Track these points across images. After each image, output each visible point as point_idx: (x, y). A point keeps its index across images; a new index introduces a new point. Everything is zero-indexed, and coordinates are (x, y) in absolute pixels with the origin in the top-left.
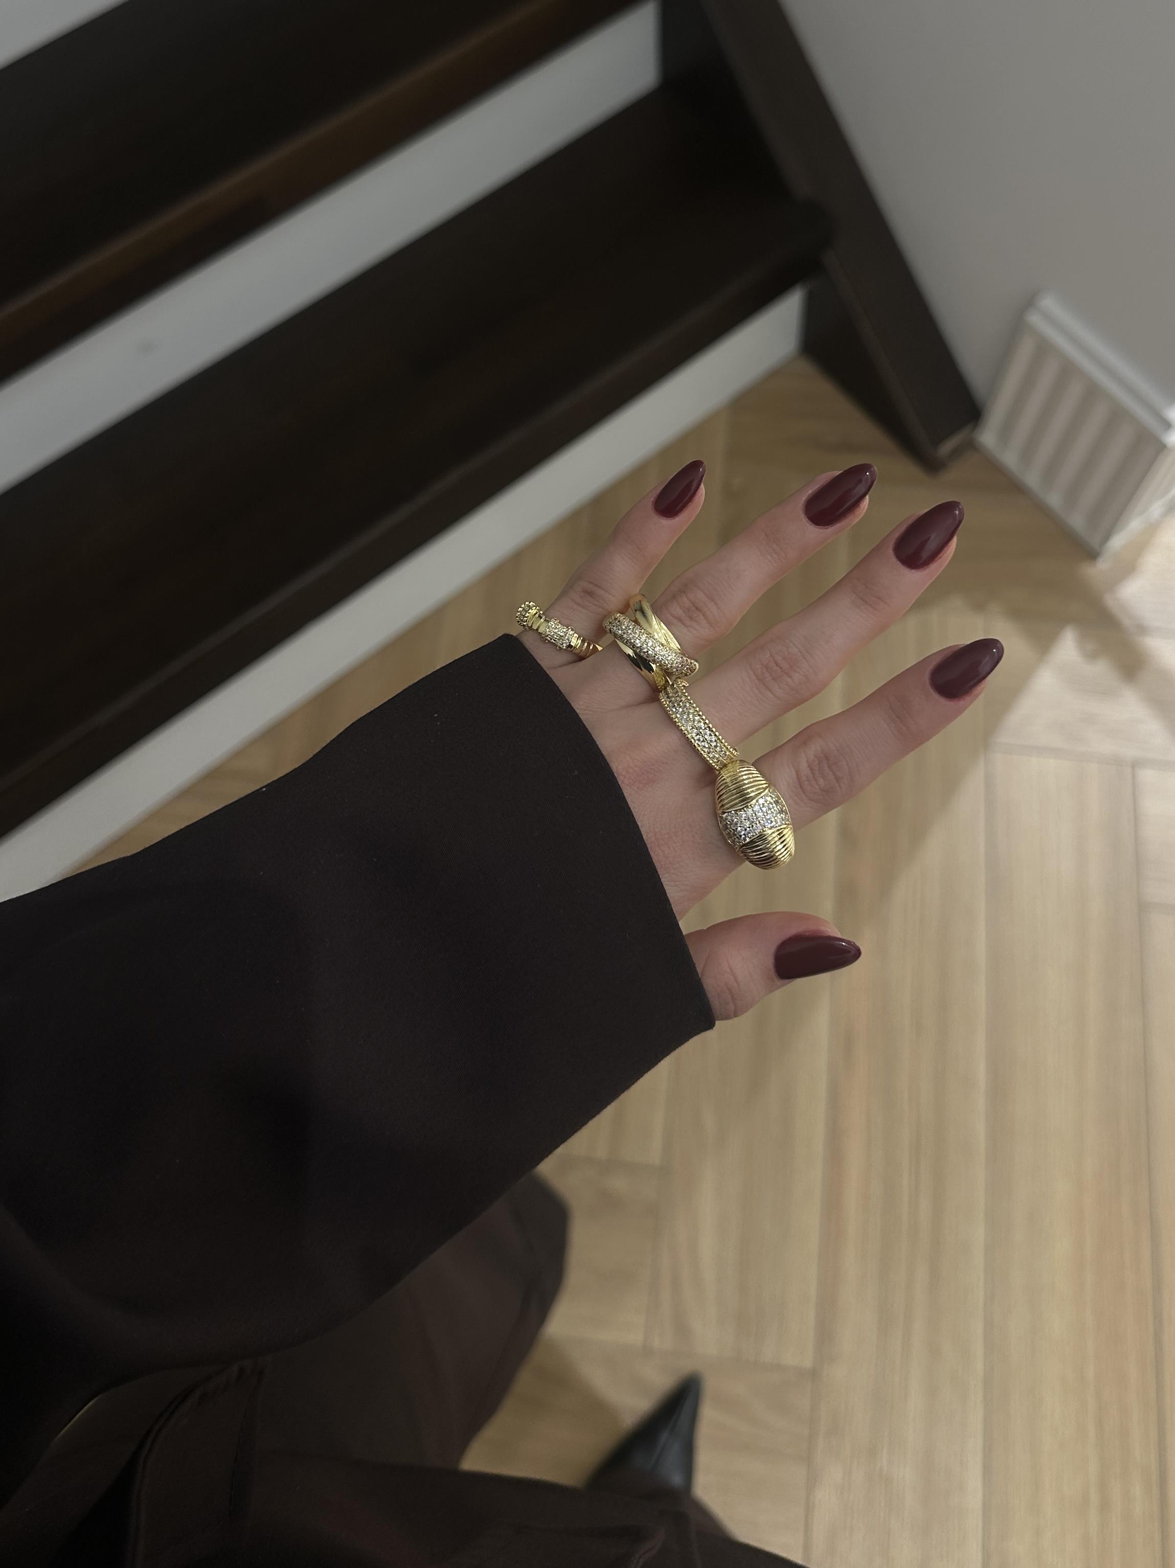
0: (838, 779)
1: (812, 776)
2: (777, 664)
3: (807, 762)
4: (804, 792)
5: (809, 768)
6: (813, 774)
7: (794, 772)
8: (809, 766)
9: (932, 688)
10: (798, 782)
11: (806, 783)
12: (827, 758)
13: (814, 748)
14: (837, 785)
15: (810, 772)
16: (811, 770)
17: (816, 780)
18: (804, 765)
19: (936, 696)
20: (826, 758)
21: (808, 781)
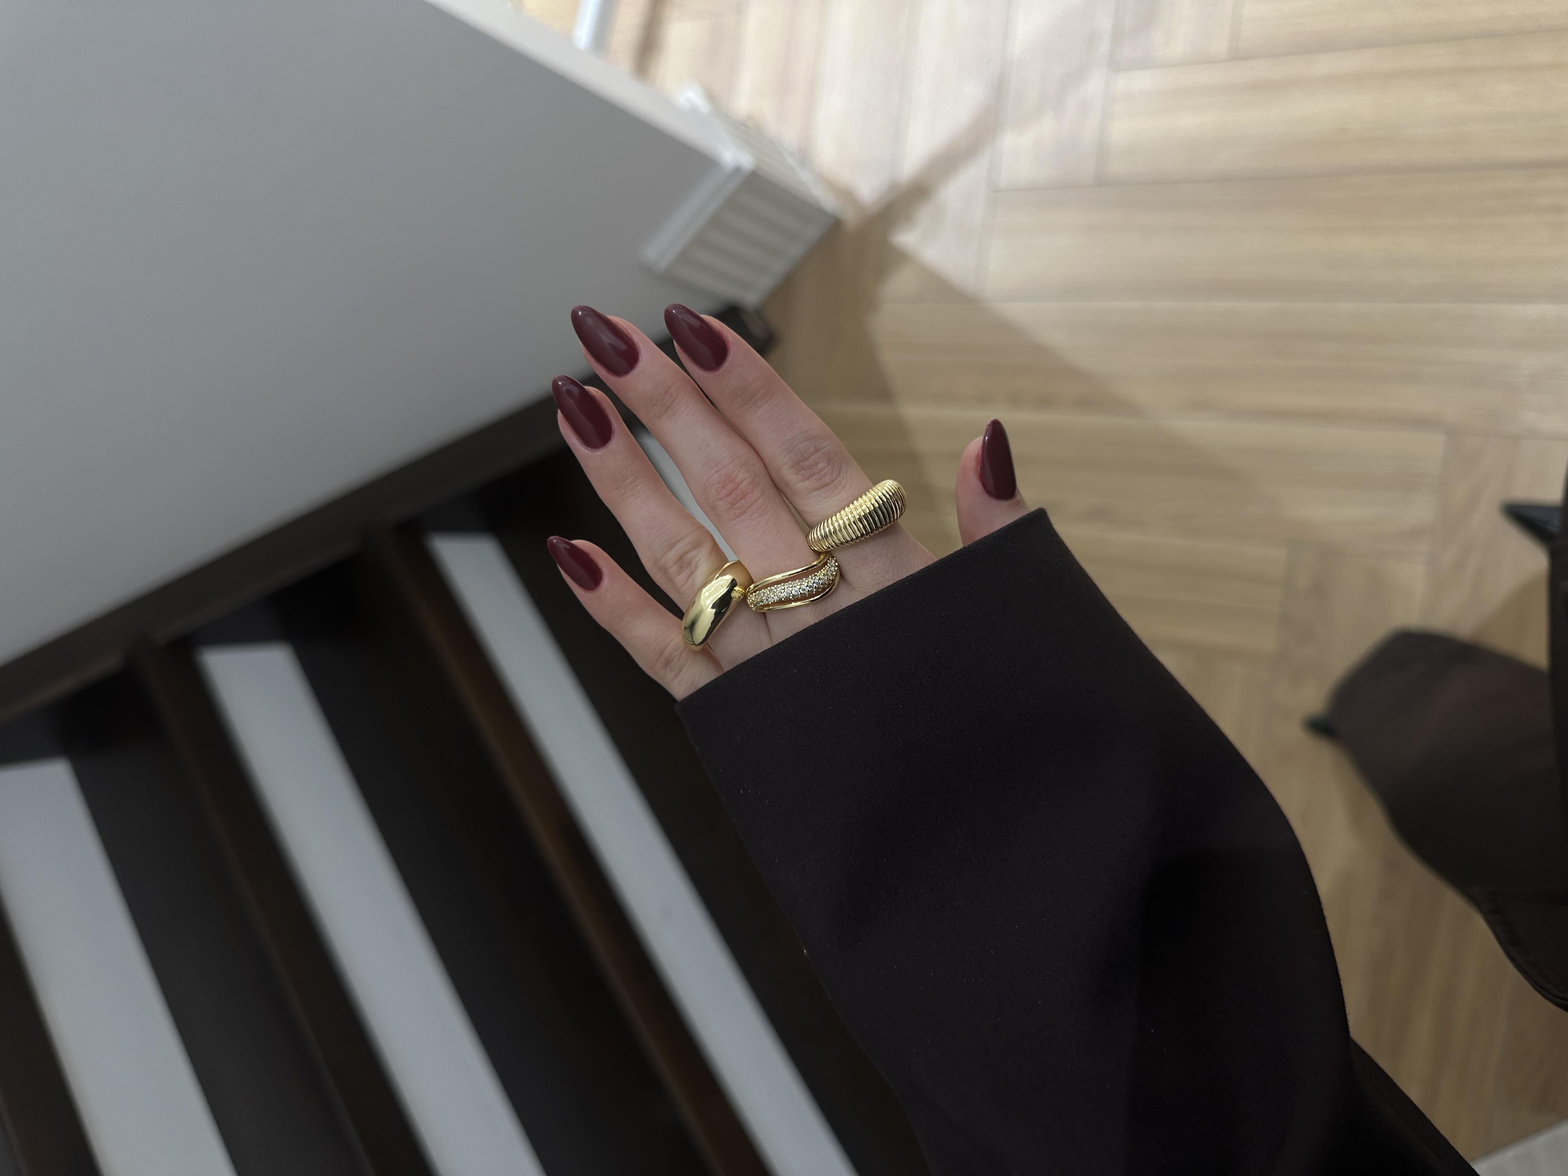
0: (817, 450)
1: (816, 476)
2: (730, 494)
3: (804, 480)
4: (833, 481)
5: (810, 479)
6: (814, 474)
7: (815, 493)
8: (808, 479)
9: (719, 370)
10: (824, 488)
11: (823, 480)
12: (799, 462)
13: (789, 475)
14: (822, 451)
15: (814, 478)
16: (811, 476)
17: (820, 471)
18: (807, 484)
19: (727, 364)
20: (798, 465)
21: (822, 479)
